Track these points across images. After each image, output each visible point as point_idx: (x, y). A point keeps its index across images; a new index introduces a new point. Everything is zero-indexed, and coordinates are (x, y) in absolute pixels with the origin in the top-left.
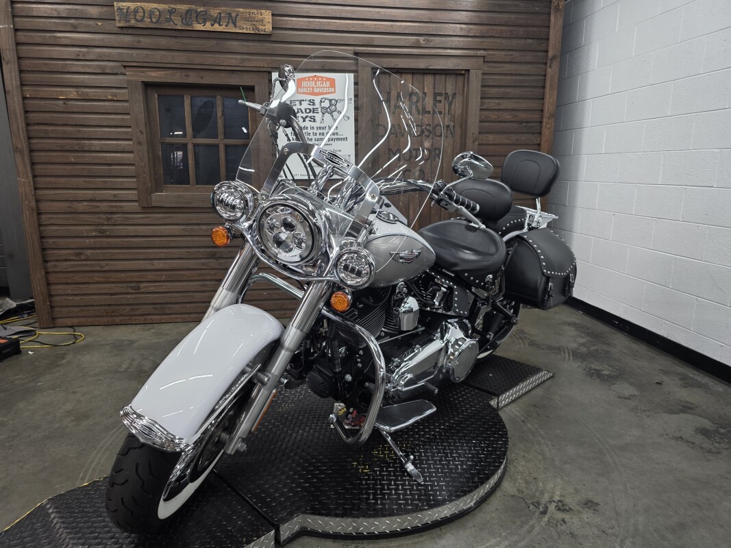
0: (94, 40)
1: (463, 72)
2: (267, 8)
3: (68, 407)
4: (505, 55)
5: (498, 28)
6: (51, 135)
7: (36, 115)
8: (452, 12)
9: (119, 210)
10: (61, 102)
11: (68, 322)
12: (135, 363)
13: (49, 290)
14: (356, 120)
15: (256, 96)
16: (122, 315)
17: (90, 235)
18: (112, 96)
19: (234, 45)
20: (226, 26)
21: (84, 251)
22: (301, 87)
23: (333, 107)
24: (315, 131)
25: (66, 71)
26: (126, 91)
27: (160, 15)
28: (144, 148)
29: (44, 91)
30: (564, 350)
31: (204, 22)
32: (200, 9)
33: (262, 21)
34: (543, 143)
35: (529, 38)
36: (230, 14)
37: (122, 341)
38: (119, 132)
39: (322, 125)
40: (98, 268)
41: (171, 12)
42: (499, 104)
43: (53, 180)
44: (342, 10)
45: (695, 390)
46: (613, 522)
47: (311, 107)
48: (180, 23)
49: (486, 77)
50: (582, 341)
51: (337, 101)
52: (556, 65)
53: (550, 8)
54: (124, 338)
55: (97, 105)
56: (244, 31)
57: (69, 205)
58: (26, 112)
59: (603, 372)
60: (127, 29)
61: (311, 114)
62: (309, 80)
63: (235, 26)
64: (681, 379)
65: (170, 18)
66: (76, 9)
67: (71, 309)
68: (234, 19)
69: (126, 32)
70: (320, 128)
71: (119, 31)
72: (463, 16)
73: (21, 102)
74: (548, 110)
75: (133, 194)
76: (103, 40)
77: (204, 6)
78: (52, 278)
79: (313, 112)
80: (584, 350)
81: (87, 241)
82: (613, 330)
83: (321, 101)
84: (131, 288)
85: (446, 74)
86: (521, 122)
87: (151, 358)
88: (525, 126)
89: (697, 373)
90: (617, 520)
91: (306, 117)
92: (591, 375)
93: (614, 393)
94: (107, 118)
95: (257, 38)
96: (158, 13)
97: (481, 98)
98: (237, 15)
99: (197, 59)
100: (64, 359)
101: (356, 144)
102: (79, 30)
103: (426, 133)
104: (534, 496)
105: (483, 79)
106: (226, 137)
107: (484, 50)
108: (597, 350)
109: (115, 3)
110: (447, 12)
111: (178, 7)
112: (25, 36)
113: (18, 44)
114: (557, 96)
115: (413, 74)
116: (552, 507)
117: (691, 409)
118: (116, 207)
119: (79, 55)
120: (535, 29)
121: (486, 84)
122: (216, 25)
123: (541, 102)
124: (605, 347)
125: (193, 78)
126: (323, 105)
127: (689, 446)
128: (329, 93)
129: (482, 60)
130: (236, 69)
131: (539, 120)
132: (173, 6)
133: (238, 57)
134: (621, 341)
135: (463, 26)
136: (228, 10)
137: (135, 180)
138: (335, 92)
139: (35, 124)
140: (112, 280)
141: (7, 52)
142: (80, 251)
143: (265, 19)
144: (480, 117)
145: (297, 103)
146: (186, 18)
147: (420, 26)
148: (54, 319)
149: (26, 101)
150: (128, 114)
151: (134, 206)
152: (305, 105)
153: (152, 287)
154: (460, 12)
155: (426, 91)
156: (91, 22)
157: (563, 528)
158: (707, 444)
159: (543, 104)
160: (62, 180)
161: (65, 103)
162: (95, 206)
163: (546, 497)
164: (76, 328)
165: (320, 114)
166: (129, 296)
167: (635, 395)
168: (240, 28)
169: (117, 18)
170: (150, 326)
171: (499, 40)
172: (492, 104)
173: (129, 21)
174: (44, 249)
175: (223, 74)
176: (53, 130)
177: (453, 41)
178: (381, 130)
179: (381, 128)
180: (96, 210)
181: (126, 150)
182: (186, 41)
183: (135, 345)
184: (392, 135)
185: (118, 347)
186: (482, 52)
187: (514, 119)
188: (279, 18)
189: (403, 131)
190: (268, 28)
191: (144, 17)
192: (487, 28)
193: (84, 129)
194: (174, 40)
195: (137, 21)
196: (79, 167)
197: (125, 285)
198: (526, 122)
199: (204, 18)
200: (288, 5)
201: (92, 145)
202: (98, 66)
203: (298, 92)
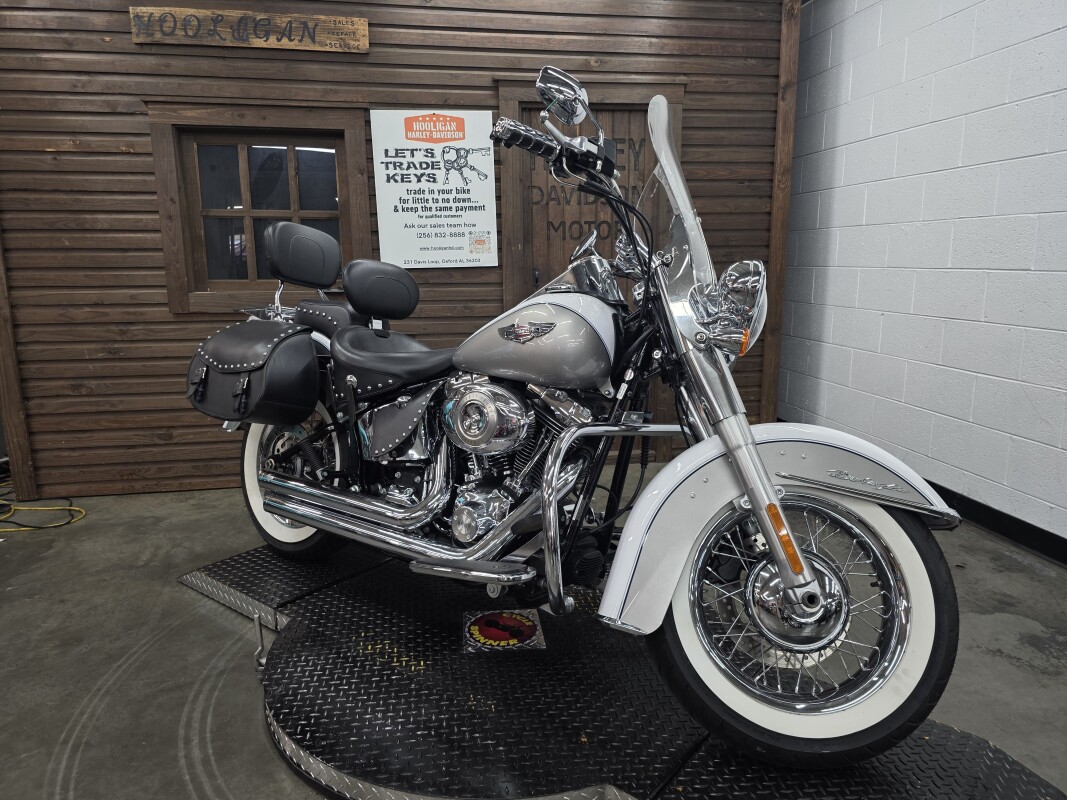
0: (99, 63)
2: (361, 15)
3: (51, 624)
4: (716, 82)
5: (705, 42)
6: (33, 207)
7: (10, 176)
8: (636, 20)
9: (141, 319)
10: (50, 157)
11: (62, 490)
12: (161, 553)
13: (31, 443)
14: (498, 180)
15: (348, 145)
16: (145, 479)
17: (94, 357)
18: (127, 146)
19: (314, 70)
20: (300, 41)
21: (86, 382)
22: (412, 130)
23: (463, 160)
24: (436, 196)
25: (56, 109)
26: (148, 139)
27: (199, 25)
28: (177, 224)
29: (23, 140)
31: (267, 36)
32: (260, 16)
33: (354, 33)
34: (774, 211)
35: (751, 58)
36: (305, 24)
37: (144, 518)
38: (138, 202)
39: (446, 187)
40: (107, 408)
41: (216, 20)
42: (709, 154)
43: (37, 274)
44: (474, 17)
45: (1014, 575)
47: (429, 160)
48: (229, 37)
49: (690, 115)
51: (468, 152)
52: (791, 97)
53: (781, 14)
54: (148, 514)
55: (105, 161)
56: (328, 49)
57: (61, 312)
60: (149, 47)
61: (429, 171)
62: (424, 121)
63: (314, 41)
64: (994, 559)
65: (215, 30)
66: (71, 18)
67: (65, 470)
68: (311, 30)
69: (148, 52)
70: (443, 192)
71: (138, 49)
72: (652, 25)
74: (781, 162)
76: (113, 62)
77: (266, 11)
78: (37, 424)
79: (433, 168)
81: (90, 366)
83: (444, 151)
84: (159, 436)
85: (630, 111)
86: (741, 181)
87: (187, 544)
88: (749, 186)
89: (1016, 549)
91: (422, 175)
94: (121, 181)
95: (346, 59)
96: (195, 23)
97: (683, 146)
98: (316, 25)
99: (257, 90)
100: (50, 548)
101: (499, 215)
102: (75, 48)
105: (684, 118)
106: (301, 208)
107: (685, 74)
109: (131, 8)
110: (630, 20)
111: (226, 13)
114: (794, 140)
117: (1011, 605)
118: (135, 313)
119: (75, 86)
120: (760, 44)
121: (689, 126)
122: (285, 41)
123: (770, 150)
125: (250, 120)
126: (447, 157)
127: (1012, 664)
128: (455, 139)
129: (683, 89)
130: (316, 104)
131: (768, 177)
132: (220, 12)
133: (319, 87)
135: (654, 40)
136: (303, 17)
137: (163, 273)
139: (9, 190)
140: (129, 425)
142: (79, 382)
143: (358, 32)
145: (408, 153)
146: (239, 30)
147: (590, 41)
148: (39, 486)
150: (152, 173)
151: (163, 312)
152: (419, 157)
153: (191, 435)
154: (647, 20)
156: (94, 37)
158: (1039, 660)
159: (774, 154)
160: (51, 274)
161: (55, 159)
162: (103, 313)
164: (74, 500)
165: (443, 170)
166: (155, 449)
168: (322, 44)
169: (134, 30)
170: (188, 494)
171: (708, 61)
172: (698, 154)
173: (152, 35)
174: (23, 380)
175: (296, 113)
176: (36, 199)
177: (639, 63)
178: (536, 195)
179: (535, 191)
180: (104, 319)
181: (150, 228)
182: (240, 64)
183: (163, 525)
184: (551, 203)
185: (137, 528)
186: (683, 79)
187: (731, 177)
188: (380, 29)
189: (568, 196)
190: (364, 44)
191: (175, 27)
192: (689, 42)
193: (85, 197)
194: (221, 62)
195: (164, 33)
196: (77, 254)
197: (148, 433)
198: (749, 180)
199: (267, 29)
200: (393, 10)
201: (97, 221)
202: (105, 102)
203: (407, 137)
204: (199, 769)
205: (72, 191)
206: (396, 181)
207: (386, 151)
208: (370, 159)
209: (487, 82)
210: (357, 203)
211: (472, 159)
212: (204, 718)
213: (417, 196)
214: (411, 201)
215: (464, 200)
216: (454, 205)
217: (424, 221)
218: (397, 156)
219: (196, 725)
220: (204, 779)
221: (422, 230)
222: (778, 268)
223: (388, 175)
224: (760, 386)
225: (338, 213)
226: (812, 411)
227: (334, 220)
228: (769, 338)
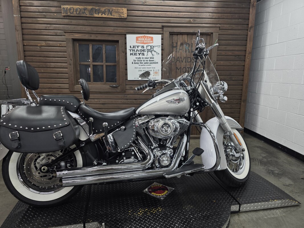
0: (53, 21)
1: (210, 34)
2: (125, 7)
4: (229, 26)
5: (226, 14)
6: (34, 61)
7: (28, 52)
8: (205, 8)
9: (61, 92)
10: (39, 47)
14: (162, 55)
15: (120, 44)
18: (59, 44)
19: (111, 23)
20: (108, 15)
22: (138, 40)
23: (152, 49)
24: (144, 59)
25: (41, 34)
26: (65, 42)
27: (80, 11)
28: (72, 66)
29: (32, 43)
30: (255, 159)
31: (98, 14)
32: (97, 8)
33: (123, 13)
34: (246, 65)
35: (240, 19)
36: (109, 10)
38: (62, 60)
39: (147, 57)
41: (85, 9)
42: (226, 48)
44: (157, 8)
47: (142, 49)
48: (88, 14)
49: (220, 36)
50: (264, 155)
52: (252, 31)
53: (250, 6)
55: (53, 48)
56: (115, 17)
57: (40, 90)
58: (24, 51)
59: (275, 172)
60: (67, 17)
61: (142, 52)
62: (142, 38)
63: (111, 15)
65: (84, 12)
66: (46, 9)
68: (111, 12)
69: (66, 18)
70: (146, 58)
71: (63, 17)
72: (210, 10)
73: (22, 47)
74: (248, 50)
75: (67, 86)
76: (56, 21)
77: (98, 6)
79: (143, 51)
80: (265, 160)
82: (278, 151)
83: (147, 46)
86: (236, 56)
88: (238, 58)
91: (140, 53)
92: (269, 173)
93: (281, 183)
94: (57, 54)
95: (120, 20)
96: (79, 10)
98: (112, 10)
99: (95, 29)
101: (162, 65)
102: (47, 17)
103: (193, 61)
105: (219, 37)
106: (106, 62)
107: (219, 24)
108: (271, 161)
109: (62, 6)
110: (203, 8)
111: (88, 7)
112: (25, 20)
113: (22, 23)
114: (253, 44)
115: (187, 35)
118: (60, 91)
119: (46, 28)
120: (243, 15)
121: (220, 39)
122: (103, 15)
123: (245, 47)
124: (275, 159)
125: (93, 37)
126: (148, 48)
128: (150, 43)
129: (219, 28)
130: (111, 33)
131: (244, 55)
132: (86, 7)
133: (112, 28)
134: (283, 157)
135: (210, 14)
136: (109, 8)
137: (68, 80)
138: (153, 43)
139: (28, 56)
141: (18, 26)
144: (217, 53)
145: (136, 47)
146: (91, 12)
147: (191, 14)
149: (24, 47)
150: (66, 52)
151: (67, 91)
152: (140, 48)
154: (209, 8)
155: (193, 42)
156: (52, 14)
159: (246, 48)
161: (40, 48)
162: (51, 90)
165: (147, 52)
167: (292, 184)
169: (62, 12)
171: (226, 20)
172: (223, 48)
173: (67, 13)
175: (106, 35)
176: (35, 59)
177: (206, 20)
178: (173, 59)
180: (52, 92)
181: (65, 67)
182: (91, 21)
184: (178, 62)
186: (219, 25)
187: (233, 55)
188: (130, 11)
189: (183, 60)
190: (125, 16)
191: (73, 11)
192: (221, 14)
193: (48, 58)
194: (86, 21)
195: (70, 13)
196: (45, 74)
198: (238, 56)
199: (99, 12)
200: (134, 6)
201: (51, 65)
202: (54, 32)
203: (136, 42)
205: (44, 57)
206: (133, 55)
207: (130, 46)
208: (126, 49)
209: (161, 27)
210: (122, 61)
211: (155, 49)
213: (139, 59)
214: (137, 61)
215: (152, 61)
216: (149, 62)
217: (140, 67)
218: (133, 48)
221: (140, 69)
222: (246, 82)
223: (131, 53)
224: (239, 118)
225: (116, 64)
226: (255, 125)
227: (115, 66)
228: (242, 103)
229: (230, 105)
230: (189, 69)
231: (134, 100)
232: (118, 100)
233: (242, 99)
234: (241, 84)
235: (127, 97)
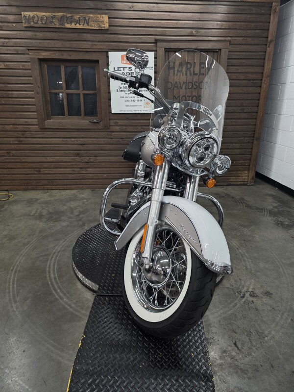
0: (12, 34)
1: (217, 51)
2: (106, 14)
3: (5, 233)
4: (243, 40)
5: (239, 23)
8: (212, 14)
9: (29, 130)
11: (6, 188)
12: (39, 211)
14: (155, 79)
15: (100, 66)
16: (32, 185)
17: (14, 143)
18: (22, 66)
19: (88, 36)
20: (83, 25)
21: (11, 151)
22: (124, 60)
26: (29, 63)
27: (47, 19)
28: (40, 95)
30: (265, 210)
31: (71, 23)
32: (69, 15)
33: (103, 21)
34: (262, 92)
35: (257, 30)
36: (85, 18)
37: (33, 199)
38: (27, 87)
40: (19, 161)
41: (53, 17)
42: (237, 69)
44: (149, 14)
46: (279, 303)
47: (130, 72)
48: (57, 24)
49: (231, 53)
50: (275, 205)
52: (272, 46)
53: (271, 11)
54: (34, 197)
55: (15, 72)
56: (93, 28)
57: (2, 127)
59: (285, 223)
60: (29, 28)
63: (88, 25)
65: (52, 21)
66: (1, 17)
67: (6, 181)
68: (87, 21)
69: (29, 30)
72: (219, 16)
74: (266, 73)
75: (35, 121)
76: (17, 34)
77: (71, 13)
80: (276, 210)
81: (13, 146)
83: (136, 68)
84: (36, 171)
85: (207, 52)
86: (249, 80)
87: (47, 208)
88: (252, 83)
90: (281, 303)
92: (278, 224)
93: (289, 235)
94: (20, 79)
95: (100, 32)
96: (45, 18)
97: (227, 66)
98: (89, 18)
99: (67, 44)
100: (3, 207)
102: (3, 29)
103: (195, 87)
104: (239, 288)
105: (229, 55)
106: (84, 90)
107: (230, 37)
108: (282, 210)
109: (22, 13)
110: (209, 14)
111: (56, 14)
114: (272, 64)
115: (188, 51)
116: (247, 295)
118: (27, 128)
119: (4, 43)
120: (261, 24)
121: (230, 58)
122: (78, 25)
123: (262, 68)
124: (288, 209)
125: (65, 56)
126: (136, 71)
129: (229, 43)
130: (88, 50)
131: (260, 79)
132: (54, 14)
133: (90, 43)
135: (219, 23)
136: (84, 15)
137: (36, 113)
140: (26, 167)
142: (9, 151)
145: (122, 69)
146: (61, 21)
147: (193, 23)
150: (31, 77)
151: (36, 127)
152: (126, 71)
153: (47, 171)
154: (216, 14)
155: (195, 61)
156: (10, 24)
157: (252, 305)
162: (16, 127)
163: (245, 289)
164: (10, 192)
166: (35, 175)
168: (91, 26)
169: (23, 22)
170: (46, 191)
171: (239, 31)
172: (233, 69)
173: (30, 23)
175: (82, 53)
177: (212, 32)
178: (169, 85)
179: (169, 84)
180: (17, 130)
181: (31, 97)
182: (61, 34)
183: (39, 201)
184: (175, 88)
185: (30, 202)
186: (229, 38)
187: (245, 78)
188: (113, 20)
189: (182, 86)
190: (107, 26)
191: (38, 21)
192: (233, 23)
193: (8, 85)
194: (54, 34)
195: (34, 23)
196: (7, 106)
197: (33, 170)
198: (252, 80)
199: (71, 20)
200: (117, 12)
201: (13, 94)
202: (14, 49)
203: (122, 63)
204: (53, 280)
205: (4, 83)
207: (114, 68)
209: (153, 40)
210: (103, 88)
211: (146, 71)
212: (54, 265)
213: (125, 86)
214: (123, 87)
217: (127, 95)
218: (118, 70)
219: (52, 267)
220: (55, 283)
221: (127, 99)
222: (261, 114)
224: (250, 160)
225: (96, 91)
226: (269, 169)
227: (95, 94)
228: (255, 142)
229: (240, 144)
230: (190, 98)
231: (121, 140)
232: (100, 140)
233: (255, 136)
234: (254, 117)
235: (111, 135)
